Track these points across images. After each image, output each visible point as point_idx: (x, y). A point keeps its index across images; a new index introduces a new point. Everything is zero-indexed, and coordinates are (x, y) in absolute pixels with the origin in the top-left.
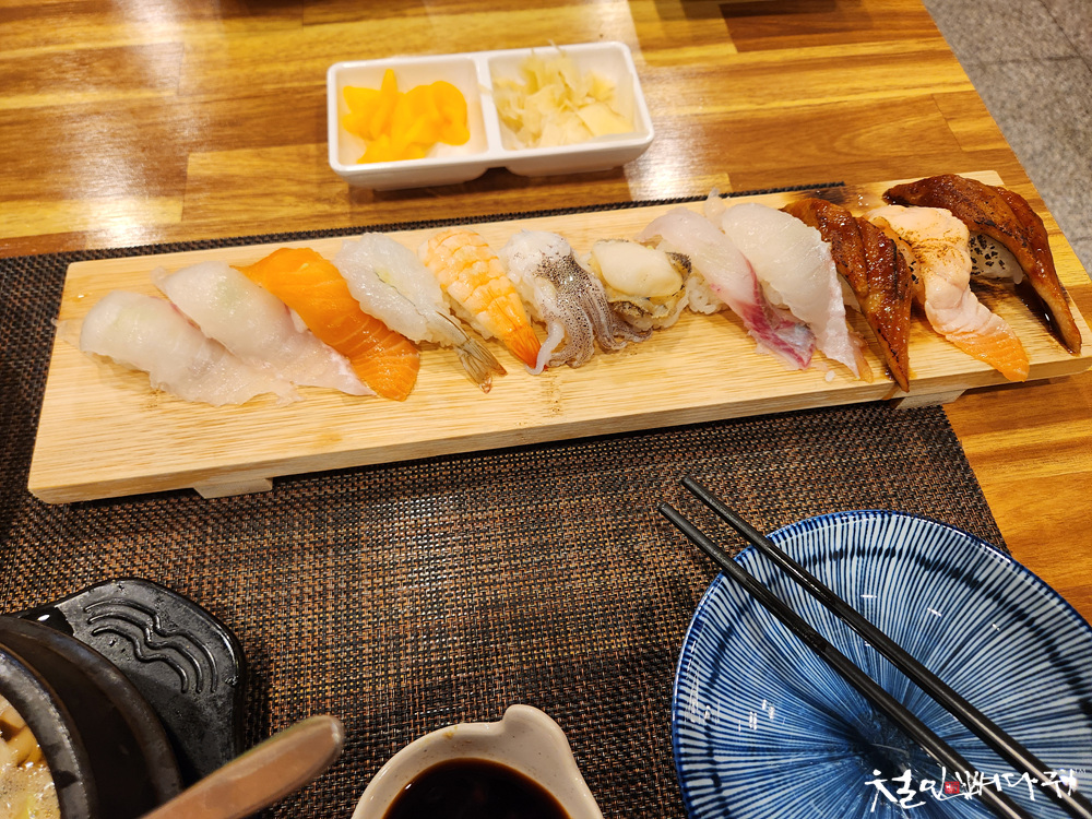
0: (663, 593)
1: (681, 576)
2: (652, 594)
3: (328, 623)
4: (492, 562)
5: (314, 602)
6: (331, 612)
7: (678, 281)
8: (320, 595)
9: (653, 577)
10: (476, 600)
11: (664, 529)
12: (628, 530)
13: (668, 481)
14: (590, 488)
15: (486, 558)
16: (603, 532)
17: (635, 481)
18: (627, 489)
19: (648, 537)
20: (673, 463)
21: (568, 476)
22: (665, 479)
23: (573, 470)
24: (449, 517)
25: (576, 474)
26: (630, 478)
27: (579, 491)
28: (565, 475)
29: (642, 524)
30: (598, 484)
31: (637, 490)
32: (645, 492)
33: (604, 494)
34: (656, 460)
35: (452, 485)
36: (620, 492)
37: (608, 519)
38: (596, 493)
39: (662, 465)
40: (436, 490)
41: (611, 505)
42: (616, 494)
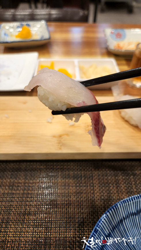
11: (92, 194)
12: (80, 192)
13: (96, 177)
14: (69, 177)
15: (29, 196)
16: (71, 192)
17: (84, 176)
18: (82, 178)
19: (86, 196)
20: (98, 172)
21: (63, 172)
22: (95, 176)
23: (65, 170)
24: (22, 180)
25: (66, 171)
26: (83, 175)
27: (66, 177)
28: (62, 171)
29: (85, 191)
30: (72, 175)
31: (85, 179)
32: (87, 180)
33: (74, 179)
34: (93, 170)
35: (25, 170)
36: (79, 179)
37: (74, 187)
38: (71, 178)
39: (95, 172)
40: (20, 171)
41: (76, 183)
42: (78, 179)
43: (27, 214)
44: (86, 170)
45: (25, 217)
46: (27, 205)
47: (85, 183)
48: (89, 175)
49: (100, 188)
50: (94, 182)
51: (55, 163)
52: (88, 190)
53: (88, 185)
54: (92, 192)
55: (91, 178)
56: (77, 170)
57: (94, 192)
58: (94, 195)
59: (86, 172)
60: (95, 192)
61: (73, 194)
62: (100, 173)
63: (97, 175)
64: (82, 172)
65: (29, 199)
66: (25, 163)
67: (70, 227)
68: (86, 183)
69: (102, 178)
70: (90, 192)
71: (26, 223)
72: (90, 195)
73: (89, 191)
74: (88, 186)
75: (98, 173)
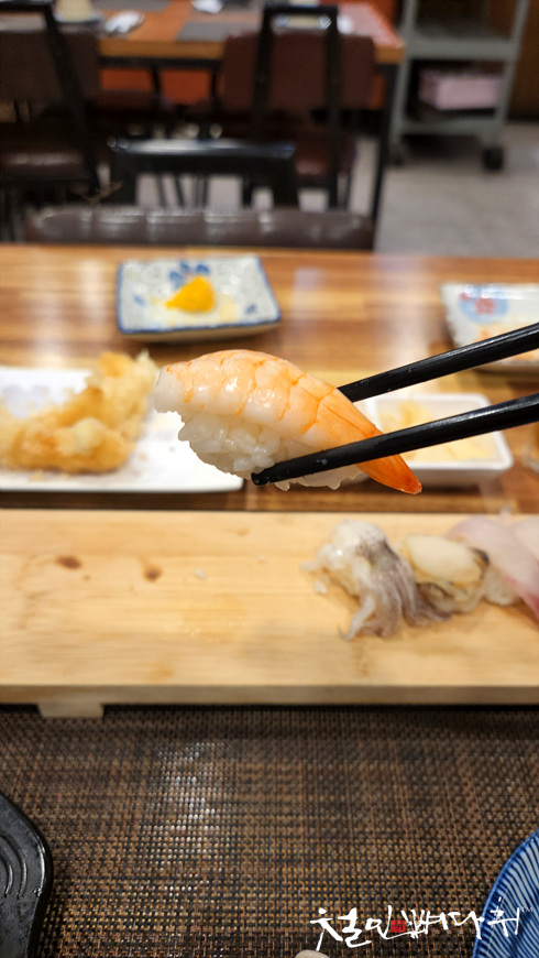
0: (457, 871)
1: (475, 856)
2: (445, 872)
3: (130, 853)
4: (291, 814)
5: (121, 829)
6: (134, 843)
7: (477, 571)
8: (128, 823)
9: (448, 854)
10: (272, 851)
11: (459, 805)
12: (424, 800)
13: (463, 757)
14: (388, 755)
15: (286, 810)
16: (399, 800)
17: (431, 753)
18: (424, 759)
19: (444, 811)
20: (468, 741)
21: (369, 740)
22: (460, 755)
23: (373, 735)
24: (256, 764)
25: (376, 739)
26: (426, 750)
27: (378, 755)
28: (365, 739)
29: (438, 797)
30: (396, 751)
31: (433, 762)
32: (441, 765)
33: (402, 762)
34: (452, 736)
35: (261, 733)
36: (417, 762)
37: (405, 787)
38: (394, 760)
39: (458, 741)
40: (246, 737)
41: (408, 773)
42: (413, 763)
43: (288, 861)
44: (432, 735)
45: (281, 870)
46: (281, 836)
47: (434, 773)
48: (444, 749)
49: (479, 788)
50: (461, 772)
51: (342, 715)
52: (446, 795)
53: (445, 779)
54: (458, 799)
55: (450, 759)
56: (409, 735)
57: (464, 800)
58: (466, 810)
59: (433, 743)
60: (468, 799)
61: (405, 805)
62: (473, 745)
63: (467, 749)
64: (424, 743)
65: (283, 817)
66: (257, 714)
67: (408, 899)
68: (439, 773)
69: (482, 759)
70: (453, 800)
71: (288, 886)
72: (455, 810)
73: (449, 797)
74: (445, 784)
75: (468, 745)
